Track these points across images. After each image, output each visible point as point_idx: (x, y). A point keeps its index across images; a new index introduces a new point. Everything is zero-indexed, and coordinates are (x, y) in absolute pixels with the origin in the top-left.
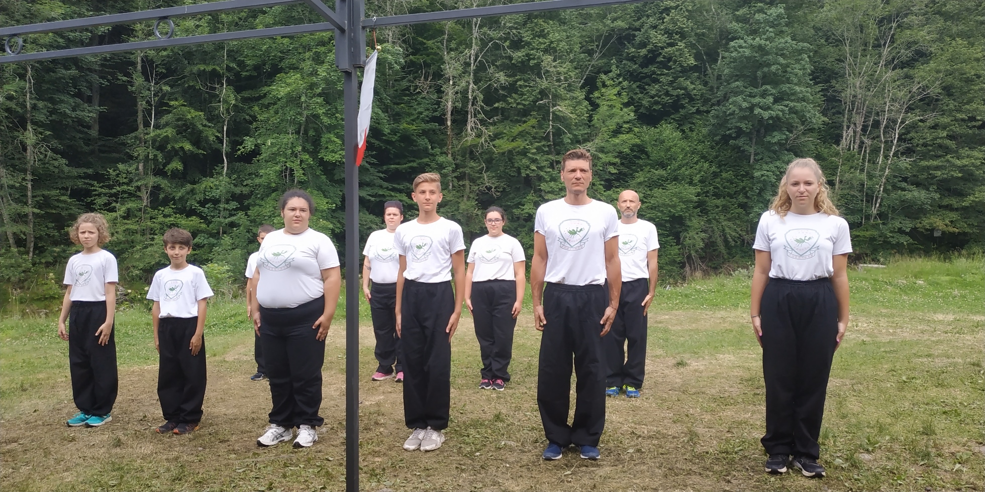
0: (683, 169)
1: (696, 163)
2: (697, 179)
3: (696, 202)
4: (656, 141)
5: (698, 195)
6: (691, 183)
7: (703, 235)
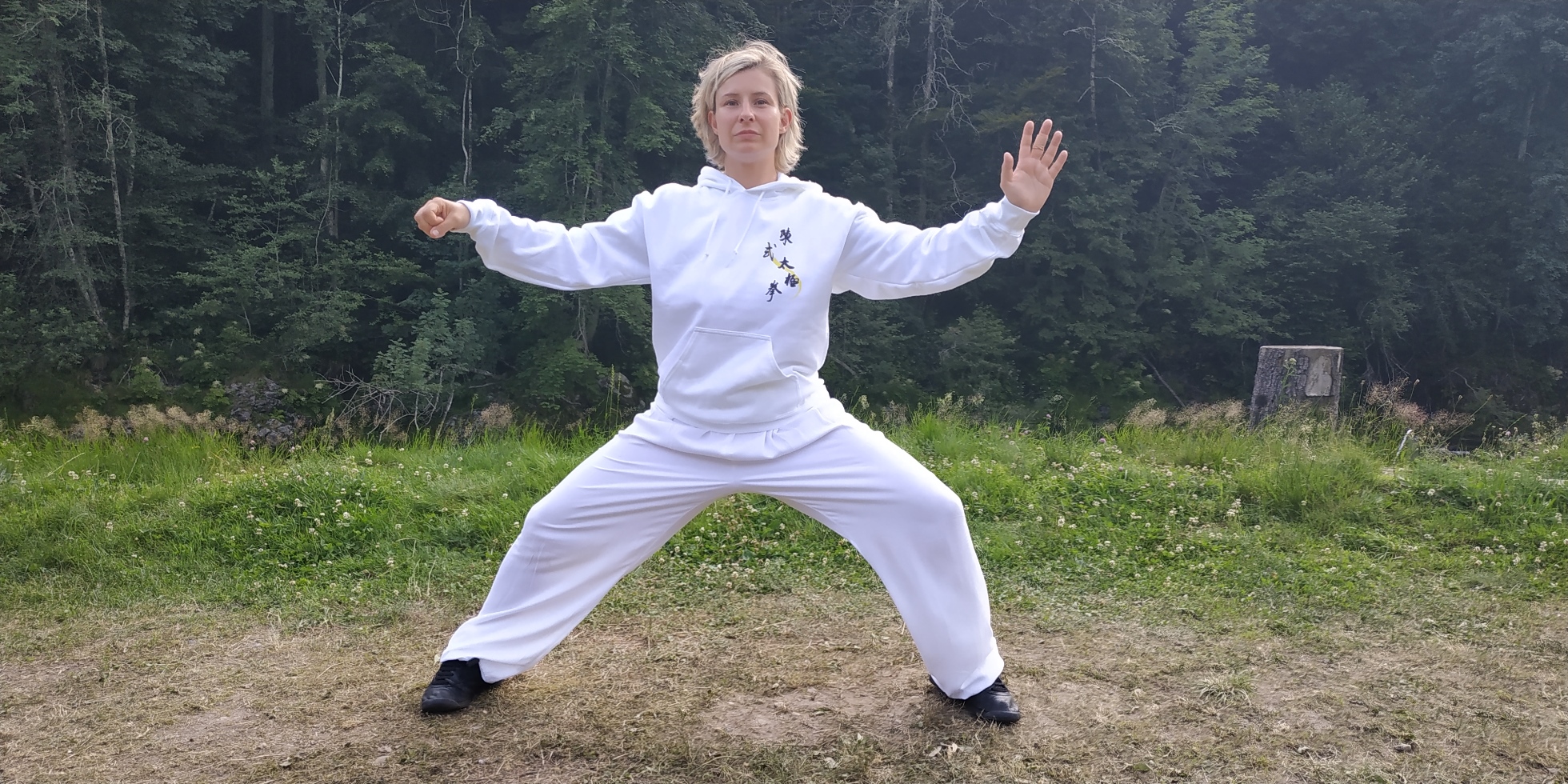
0: (1371, 171)
1: (1400, 160)
2: (1398, 192)
3: (1396, 238)
4: (1313, 115)
5: (1401, 223)
6: (1387, 200)
7: (1411, 306)
